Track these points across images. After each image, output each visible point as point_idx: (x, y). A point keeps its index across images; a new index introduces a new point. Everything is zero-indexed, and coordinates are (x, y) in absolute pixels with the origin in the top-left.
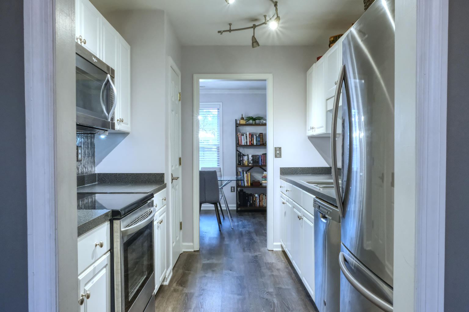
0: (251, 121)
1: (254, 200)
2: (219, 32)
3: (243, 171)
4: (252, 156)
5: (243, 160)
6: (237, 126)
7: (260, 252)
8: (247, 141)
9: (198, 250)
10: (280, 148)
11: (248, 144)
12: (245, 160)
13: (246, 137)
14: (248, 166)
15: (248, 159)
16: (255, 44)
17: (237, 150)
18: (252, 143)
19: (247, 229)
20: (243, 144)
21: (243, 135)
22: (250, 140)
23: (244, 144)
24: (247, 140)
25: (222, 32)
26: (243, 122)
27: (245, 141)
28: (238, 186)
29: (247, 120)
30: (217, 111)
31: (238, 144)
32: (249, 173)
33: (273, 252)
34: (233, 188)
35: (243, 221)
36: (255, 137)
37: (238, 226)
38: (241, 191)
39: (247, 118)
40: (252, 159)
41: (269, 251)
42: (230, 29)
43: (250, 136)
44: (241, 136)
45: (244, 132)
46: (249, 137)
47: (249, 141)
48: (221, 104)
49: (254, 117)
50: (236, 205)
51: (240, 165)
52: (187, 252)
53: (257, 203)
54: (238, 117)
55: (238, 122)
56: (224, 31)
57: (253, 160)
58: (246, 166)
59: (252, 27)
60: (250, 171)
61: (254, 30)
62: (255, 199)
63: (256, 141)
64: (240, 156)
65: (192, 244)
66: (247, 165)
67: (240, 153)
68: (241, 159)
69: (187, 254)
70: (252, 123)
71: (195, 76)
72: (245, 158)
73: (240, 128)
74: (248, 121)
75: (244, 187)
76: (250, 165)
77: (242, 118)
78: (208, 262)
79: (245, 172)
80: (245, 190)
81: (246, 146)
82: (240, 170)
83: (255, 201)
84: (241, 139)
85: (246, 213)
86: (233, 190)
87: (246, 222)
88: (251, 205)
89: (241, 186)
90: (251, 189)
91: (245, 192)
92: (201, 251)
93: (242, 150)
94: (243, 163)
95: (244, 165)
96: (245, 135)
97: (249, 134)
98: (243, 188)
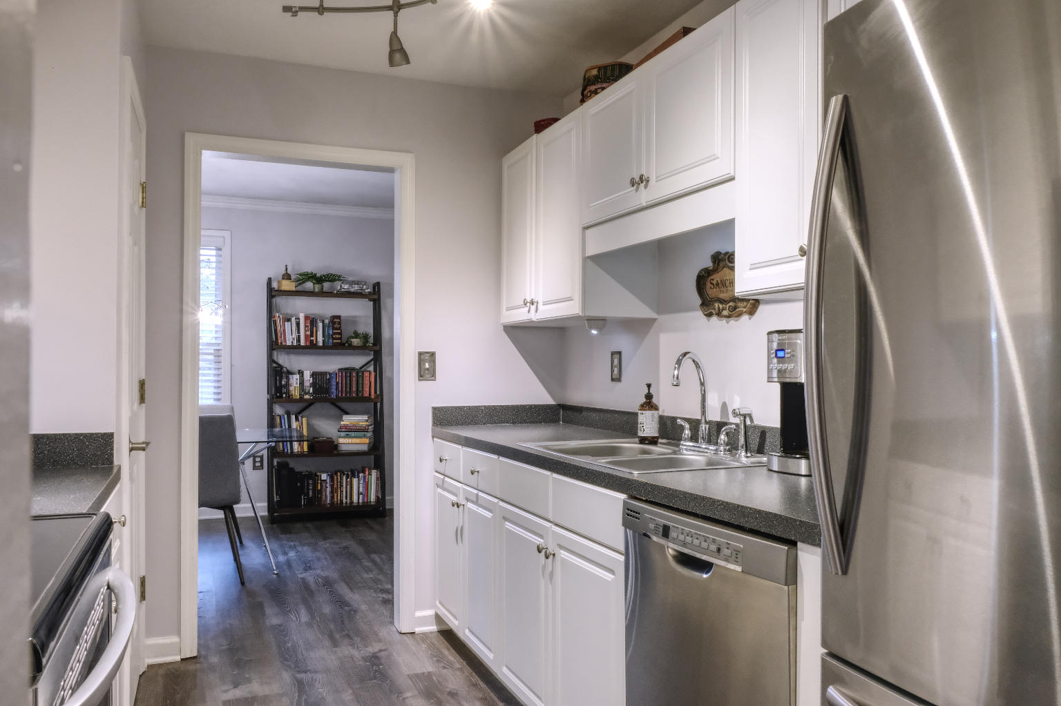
0: (309, 285)
1: (319, 488)
2: (287, 9)
3: (289, 414)
4: (314, 375)
5: (288, 385)
6: (273, 297)
7: (380, 641)
8: (299, 336)
9: (195, 654)
10: (433, 354)
11: (303, 343)
12: (295, 385)
13: (298, 324)
14: (301, 399)
15: (302, 383)
16: (398, 56)
17: (271, 360)
18: (312, 341)
19: (319, 572)
20: (289, 343)
21: (289, 320)
22: (309, 333)
23: (291, 344)
24: (299, 332)
25: (296, 12)
26: (288, 285)
27: (294, 336)
28: (273, 452)
29: (301, 280)
30: (214, 252)
31: (274, 344)
32: (304, 420)
33: (413, 637)
34: (258, 459)
35: (299, 549)
36: (320, 325)
37: (288, 563)
38: (283, 466)
39: (300, 275)
40: (311, 381)
41: (404, 636)
42: (321, 5)
43: (309, 321)
44: (284, 322)
45: (289, 311)
46: (306, 326)
47: (306, 336)
48: (227, 234)
49: (318, 275)
50: (266, 504)
51: (281, 397)
52: (160, 665)
53: (326, 495)
54: (275, 271)
55: (275, 285)
56: (302, 9)
57: (313, 385)
58: (296, 401)
59: (389, 8)
60: (305, 413)
61: (396, 16)
62: (322, 486)
63: (323, 336)
64: (277, 375)
65: (175, 639)
66: (298, 397)
67: (281, 367)
68: (283, 383)
69: (162, 671)
70: (314, 287)
71: (191, 139)
72: (295, 379)
73: (280, 301)
74: (300, 284)
75: (292, 455)
76: (307, 397)
77: (287, 276)
78: (238, 693)
79: (293, 417)
80: (293, 463)
81: (296, 349)
82: (278, 410)
83: (320, 492)
84: (284, 330)
85: (299, 525)
86: (258, 464)
87: (307, 551)
88: (310, 502)
89: (283, 454)
90: (309, 460)
91: (292, 469)
92: (206, 657)
93: (283, 360)
94: (288, 392)
95: (290, 399)
96: (293, 319)
97: (306, 318)
98: (288, 460)
